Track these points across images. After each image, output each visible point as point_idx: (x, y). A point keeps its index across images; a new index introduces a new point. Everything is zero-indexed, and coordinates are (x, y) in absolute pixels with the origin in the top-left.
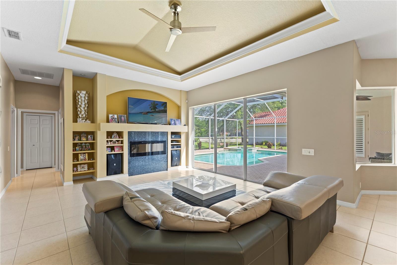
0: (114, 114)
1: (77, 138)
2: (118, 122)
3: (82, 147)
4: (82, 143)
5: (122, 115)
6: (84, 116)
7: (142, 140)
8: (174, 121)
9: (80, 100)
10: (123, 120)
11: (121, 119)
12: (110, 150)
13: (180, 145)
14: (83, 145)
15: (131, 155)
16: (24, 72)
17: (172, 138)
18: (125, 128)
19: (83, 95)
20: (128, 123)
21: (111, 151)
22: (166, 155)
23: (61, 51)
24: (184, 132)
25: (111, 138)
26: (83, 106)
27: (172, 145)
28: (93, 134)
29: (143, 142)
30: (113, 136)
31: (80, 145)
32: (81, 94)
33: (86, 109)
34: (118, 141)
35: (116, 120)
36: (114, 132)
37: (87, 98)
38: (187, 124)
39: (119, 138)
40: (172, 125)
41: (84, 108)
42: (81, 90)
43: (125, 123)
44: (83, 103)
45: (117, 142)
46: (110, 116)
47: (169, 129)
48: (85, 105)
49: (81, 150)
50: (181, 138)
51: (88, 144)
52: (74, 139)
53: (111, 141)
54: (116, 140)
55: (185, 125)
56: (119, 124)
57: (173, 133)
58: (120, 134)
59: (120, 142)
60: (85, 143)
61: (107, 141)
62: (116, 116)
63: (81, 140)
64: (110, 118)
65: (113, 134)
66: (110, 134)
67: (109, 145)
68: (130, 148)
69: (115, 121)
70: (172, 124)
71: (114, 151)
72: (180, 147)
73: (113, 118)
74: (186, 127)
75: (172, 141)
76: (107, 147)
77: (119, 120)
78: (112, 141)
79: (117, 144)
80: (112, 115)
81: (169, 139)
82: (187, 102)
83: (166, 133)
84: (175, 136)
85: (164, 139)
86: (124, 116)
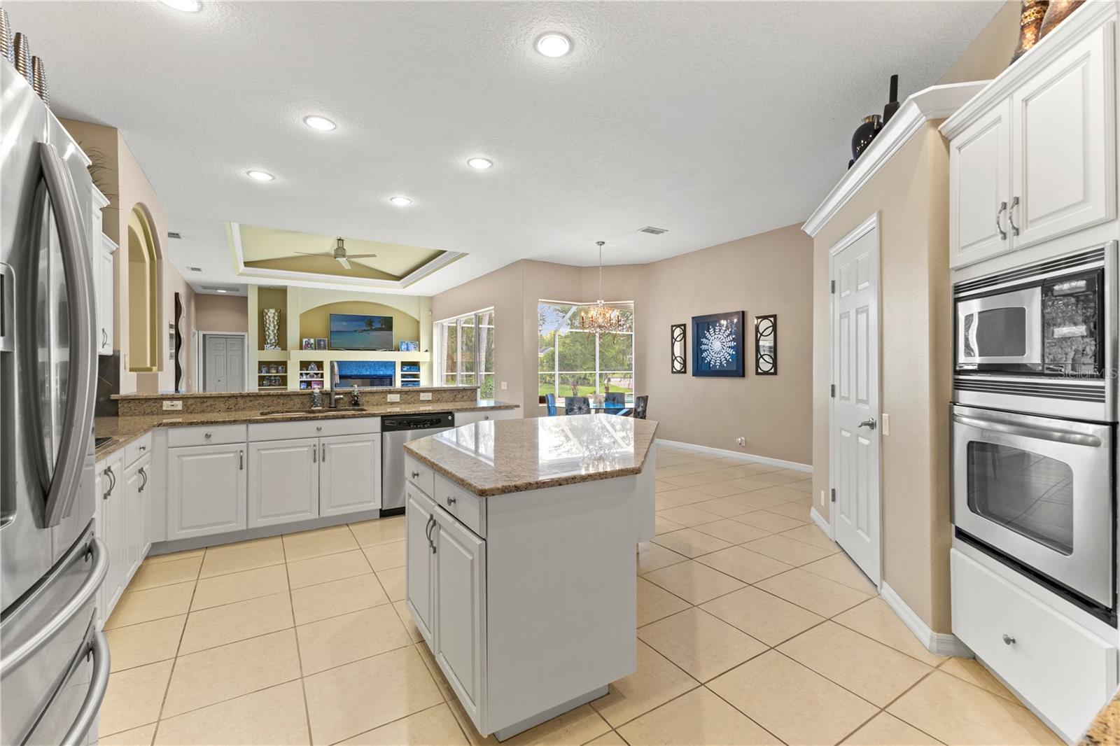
0: (309, 338)
2: (315, 349)
3: (271, 381)
4: (270, 376)
5: (321, 339)
6: (273, 341)
7: (353, 374)
8: (407, 344)
9: (268, 321)
10: (322, 346)
11: (319, 344)
12: (305, 386)
13: (419, 381)
14: (273, 378)
16: (204, 288)
17: (402, 370)
18: (327, 356)
19: (271, 314)
20: (329, 349)
21: (308, 388)
23: (241, 274)
24: (426, 362)
25: (307, 370)
26: (272, 328)
27: (402, 381)
28: (284, 364)
30: (309, 367)
31: (268, 379)
32: (269, 314)
33: (275, 332)
34: (317, 374)
35: (313, 346)
36: (312, 362)
37: (276, 318)
38: (430, 350)
39: (319, 370)
40: (401, 350)
41: (273, 331)
42: (268, 309)
43: (326, 349)
44: (272, 325)
45: (315, 376)
46: (304, 340)
47: (398, 357)
48: (274, 327)
49: (269, 386)
50: (419, 372)
51: (278, 378)
52: (260, 371)
53: (307, 374)
54: (315, 374)
55: (427, 351)
56: (317, 351)
57: (404, 364)
58: (320, 365)
59: (320, 375)
60: (275, 376)
61: (301, 374)
62: (312, 341)
63: (269, 373)
64: (304, 343)
65: (310, 365)
66: (304, 365)
67: (304, 378)
69: (311, 347)
71: (312, 388)
72: (419, 385)
73: (308, 344)
74: (428, 353)
75: (403, 376)
76: (301, 382)
78: (309, 373)
79: (315, 378)
80: (307, 340)
81: (398, 373)
82: (430, 313)
83: (393, 364)
84: (408, 367)
85: (389, 373)
86: (324, 341)
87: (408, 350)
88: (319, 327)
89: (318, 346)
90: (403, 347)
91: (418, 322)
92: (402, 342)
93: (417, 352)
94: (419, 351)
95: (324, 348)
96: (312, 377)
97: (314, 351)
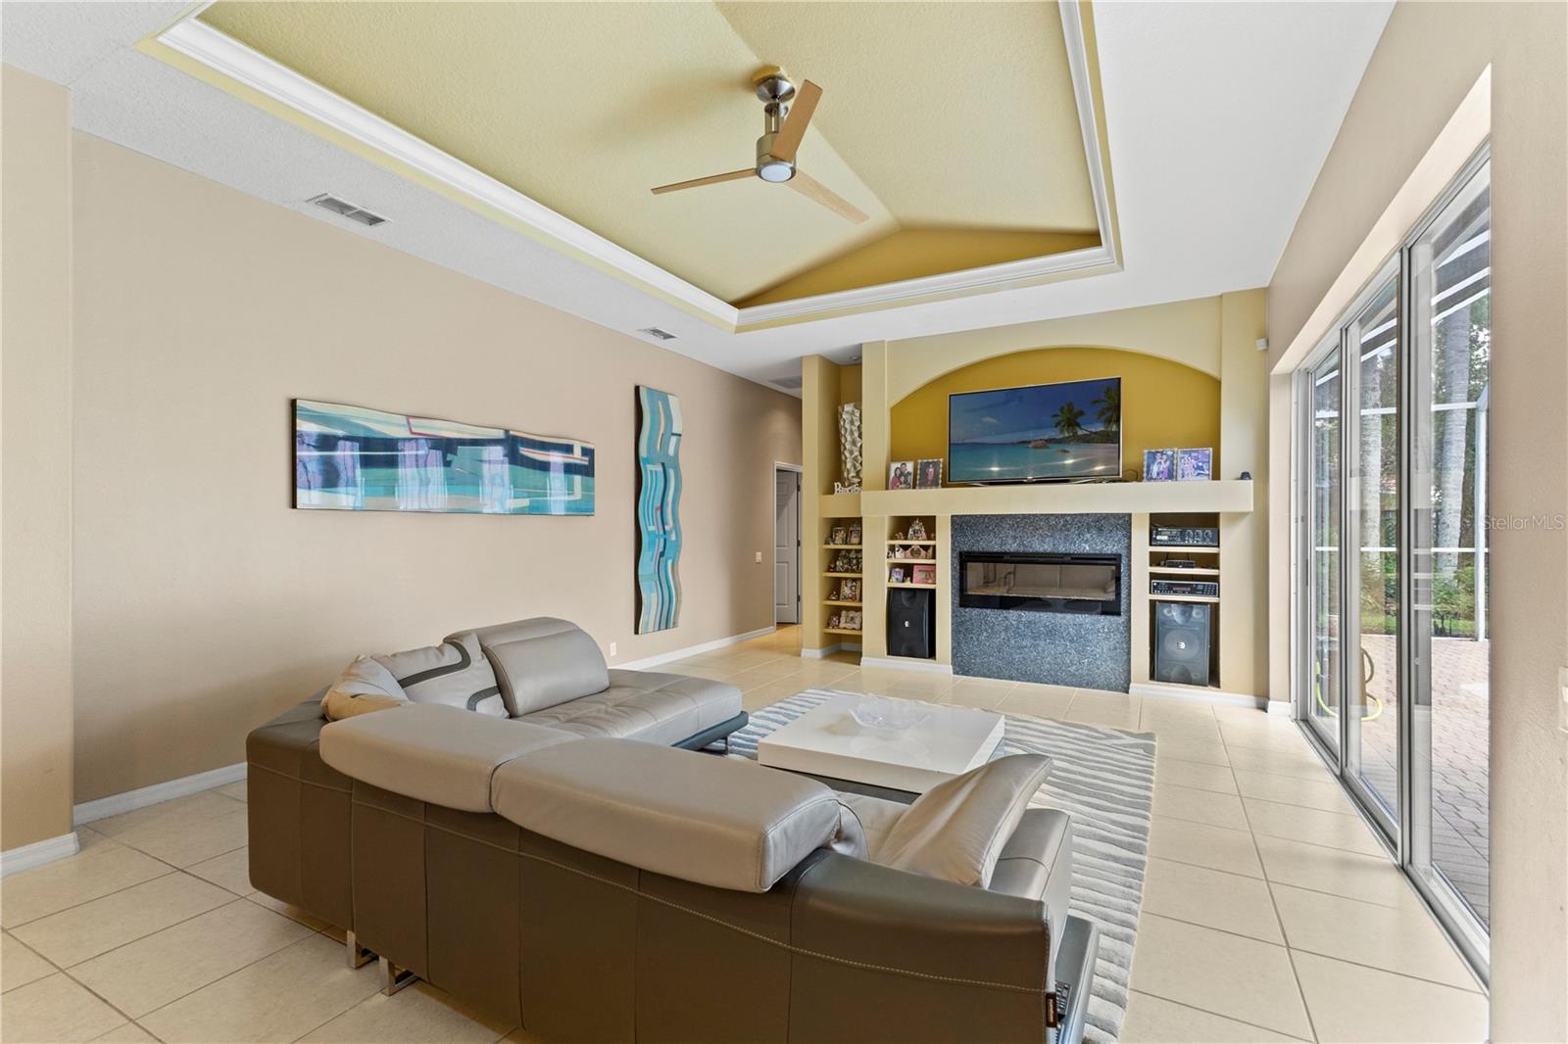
1: (841, 535)
2: (914, 488)
3: (850, 562)
4: (849, 551)
5: (930, 461)
6: (853, 474)
8: (1170, 459)
10: (930, 477)
11: (924, 473)
12: (900, 577)
13: (1216, 579)
14: (853, 555)
15: (965, 599)
17: (1152, 541)
18: (944, 503)
19: (848, 415)
21: (903, 581)
22: (1121, 619)
24: (1242, 515)
25: (906, 539)
26: (849, 447)
27: (1153, 576)
28: (856, 524)
29: (1006, 558)
30: (911, 532)
31: (845, 557)
34: (926, 548)
35: (910, 479)
36: (914, 518)
38: (1258, 473)
39: (929, 538)
40: (1150, 479)
41: (851, 452)
43: (937, 485)
44: (849, 439)
45: (923, 552)
46: (894, 466)
47: (1139, 501)
48: (854, 443)
49: (847, 571)
50: (1218, 546)
52: (830, 538)
53: (905, 548)
54: (921, 546)
55: (1245, 476)
57: (1158, 521)
58: (929, 523)
59: (930, 551)
60: (857, 551)
61: (892, 548)
62: (910, 467)
63: (847, 543)
64: (892, 474)
65: (909, 525)
66: (902, 525)
67: (900, 557)
68: (958, 576)
69: (905, 483)
70: (1154, 475)
71: (911, 581)
72: (1216, 592)
73: (901, 474)
74: (1249, 484)
75: (1156, 559)
77: (918, 477)
78: (910, 546)
79: (923, 558)
80: (899, 465)
81: (1141, 548)
82: (1261, 344)
83: (1124, 522)
84: (1175, 532)
85: (1110, 548)
86: (935, 464)
87: (1171, 475)
88: (932, 431)
89: (920, 480)
90: (1155, 469)
91: (1216, 384)
92: (1153, 456)
93: (1207, 482)
94: (1216, 476)
95: (935, 484)
96: (915, 553)
97: (911, 491)
